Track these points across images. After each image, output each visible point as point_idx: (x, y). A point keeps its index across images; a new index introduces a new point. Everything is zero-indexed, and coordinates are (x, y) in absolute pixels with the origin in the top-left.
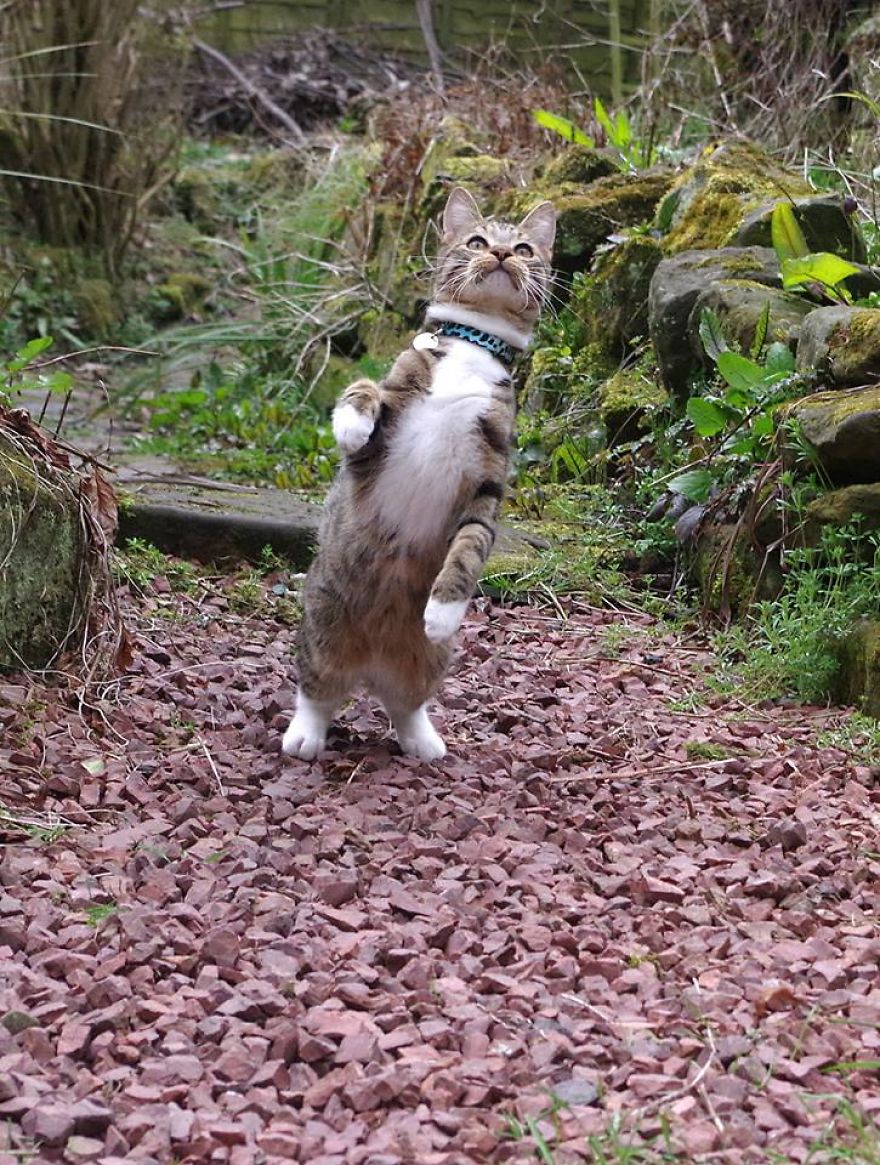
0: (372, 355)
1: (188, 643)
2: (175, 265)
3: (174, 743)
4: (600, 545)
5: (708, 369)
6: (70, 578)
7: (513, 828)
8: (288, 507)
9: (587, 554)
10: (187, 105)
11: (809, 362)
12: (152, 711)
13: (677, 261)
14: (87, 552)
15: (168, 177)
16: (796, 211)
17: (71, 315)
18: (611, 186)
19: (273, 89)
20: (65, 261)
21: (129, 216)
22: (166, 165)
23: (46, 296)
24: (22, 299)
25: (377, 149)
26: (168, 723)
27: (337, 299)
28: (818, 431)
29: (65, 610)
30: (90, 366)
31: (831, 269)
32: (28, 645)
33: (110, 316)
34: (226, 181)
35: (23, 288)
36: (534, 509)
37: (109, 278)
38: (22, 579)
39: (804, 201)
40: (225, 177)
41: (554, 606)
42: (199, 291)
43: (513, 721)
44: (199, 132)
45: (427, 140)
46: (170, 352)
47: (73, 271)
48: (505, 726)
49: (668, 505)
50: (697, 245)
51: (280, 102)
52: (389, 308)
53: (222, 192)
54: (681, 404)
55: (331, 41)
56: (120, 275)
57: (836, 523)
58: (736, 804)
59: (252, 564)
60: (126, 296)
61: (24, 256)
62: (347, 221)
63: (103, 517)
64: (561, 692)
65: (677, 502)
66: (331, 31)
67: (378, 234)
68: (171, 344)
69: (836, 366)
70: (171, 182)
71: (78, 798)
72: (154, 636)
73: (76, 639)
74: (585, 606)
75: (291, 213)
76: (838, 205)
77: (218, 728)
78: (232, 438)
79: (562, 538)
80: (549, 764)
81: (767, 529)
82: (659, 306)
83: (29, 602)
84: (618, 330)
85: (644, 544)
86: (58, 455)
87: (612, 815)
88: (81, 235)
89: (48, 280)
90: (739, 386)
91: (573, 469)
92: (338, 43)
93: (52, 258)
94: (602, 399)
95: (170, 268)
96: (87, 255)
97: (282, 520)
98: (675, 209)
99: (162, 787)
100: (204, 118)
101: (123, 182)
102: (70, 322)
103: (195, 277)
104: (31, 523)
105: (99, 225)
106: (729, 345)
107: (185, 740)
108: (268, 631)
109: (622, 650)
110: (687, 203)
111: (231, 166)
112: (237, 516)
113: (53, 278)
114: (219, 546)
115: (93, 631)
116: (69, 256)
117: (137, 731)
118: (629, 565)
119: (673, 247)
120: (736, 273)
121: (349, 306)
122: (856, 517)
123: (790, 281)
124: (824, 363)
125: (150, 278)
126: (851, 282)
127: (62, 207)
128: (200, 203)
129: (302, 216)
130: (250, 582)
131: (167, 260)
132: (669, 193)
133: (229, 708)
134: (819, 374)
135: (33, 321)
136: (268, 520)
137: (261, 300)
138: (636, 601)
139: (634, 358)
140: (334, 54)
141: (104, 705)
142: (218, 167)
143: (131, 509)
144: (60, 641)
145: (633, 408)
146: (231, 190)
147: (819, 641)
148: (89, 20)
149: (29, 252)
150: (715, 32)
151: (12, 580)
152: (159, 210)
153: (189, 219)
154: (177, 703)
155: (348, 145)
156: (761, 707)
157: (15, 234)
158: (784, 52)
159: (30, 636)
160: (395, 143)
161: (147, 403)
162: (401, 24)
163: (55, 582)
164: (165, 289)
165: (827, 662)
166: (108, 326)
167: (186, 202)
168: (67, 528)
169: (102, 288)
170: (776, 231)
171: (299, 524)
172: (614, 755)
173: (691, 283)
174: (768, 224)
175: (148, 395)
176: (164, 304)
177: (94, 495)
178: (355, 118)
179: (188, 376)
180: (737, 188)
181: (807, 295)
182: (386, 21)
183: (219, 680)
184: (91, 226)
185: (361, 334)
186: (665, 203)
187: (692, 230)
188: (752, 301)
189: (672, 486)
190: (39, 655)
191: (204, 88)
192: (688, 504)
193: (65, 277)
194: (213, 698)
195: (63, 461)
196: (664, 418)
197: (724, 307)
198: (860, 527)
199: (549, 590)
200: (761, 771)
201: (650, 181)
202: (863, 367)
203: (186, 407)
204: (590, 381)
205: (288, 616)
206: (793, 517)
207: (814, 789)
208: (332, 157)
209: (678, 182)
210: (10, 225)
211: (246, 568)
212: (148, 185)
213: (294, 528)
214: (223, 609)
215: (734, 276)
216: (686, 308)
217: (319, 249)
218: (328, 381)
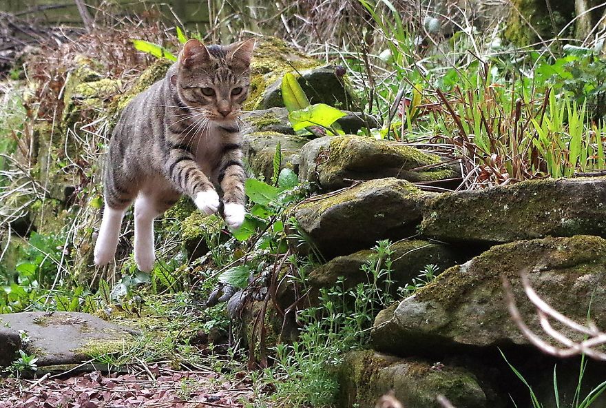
0: (40, 231)
9: (169, 335)
11: (305, 178)
16: (302, 80)
31: (326, 115)
36: (134, 311)
39: (307, 72)
41: (146, 372)
49: (220, 293)
52: (48, 196)
57: (327, 285)
62: (17, 141)
65: (226, 290)
67: (37, 145)
69: (322, 177)
74: (168, 370)
76: (333, 71)
79: (152, 327)
81: (285, 298)
85: (209, 324)
91: (166, 283)
94: (183, 231)
106: (257, 176)
109: (192, 396)
118: (199, 340)
120: (262, 127)
121: (23, 199)
122: (340, 279)
123: (298, 128)
124: (314, 177)
126: (344, 125)
134: (311, 185)
138: (205, 363)
147: (322, 370)
155: (17, 88)
160: (43, 79)
165: (329, 384)
170: (286, 94)
174: (281, 92)
180: (266, 71)
185: (31, 219)
188: (271, 144)
189: (222, 279)
192: (234, 290)
197: (253, 151)
198: (344, 287)
199: (142, 361)
202: (340, 175)
204: (177, 222)
208: (6, 97)
215: (260, 130)
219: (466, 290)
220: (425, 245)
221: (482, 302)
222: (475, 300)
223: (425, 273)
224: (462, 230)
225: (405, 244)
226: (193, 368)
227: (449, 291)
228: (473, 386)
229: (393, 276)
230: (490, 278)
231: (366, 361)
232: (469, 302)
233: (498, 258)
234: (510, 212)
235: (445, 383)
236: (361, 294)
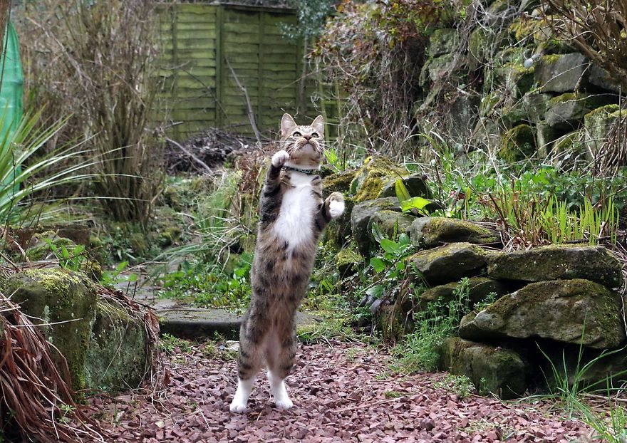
0: (246, 252)
1: (190, 372)
2: (167, 224)
3: (189, 412)
4: (342, 318)
5: (377, 246)
6: (144, 352)
7: (322, 432)
8: (222, 315)
9: (337, 322)
10: (166, 163)
11: (416, 239)
12: (179, 400)
13: (361, 205)
14: (149, 341)
15: (161, 191)
16: (404, 182)
17: (130, 248)
18: (331, 179)
19: (197, 153)
20: (125, 227)
21: (148, 208)
22: (160, 187)
23: (120, 241)
24: (111, 243)
25: (240, 173)
26: (186, 404)
27: (230, 232)
28: (422, 266)
29: (143, 365)
30: (139, 267)
31: (420, 203)
32: (130, 380)
33: (144, 247)
35: (111, 239)
36: (315, 306)
37: (143, 233)
38: (126, 354)
39: (406, 178)
40: (182, 189)
41: (327, 343)
42: (177, 233)
43: (317, 390)
44: (171, 173)
45: (259, 168)
46: (168, 258)
47: (129, 231)
48: (314, 392)
49: (367, 300)
50: (367, 198)
51: (200, 158)
52: (250, 233)
53: (182, 195)
54: (368, 260)
55: (217, 133)
56: (146, 230)
57: (433, 301)
58: (406, 414)
59: (210, 339)
60: (150, 238)
61: (110, 227)
62: (231, 201)
63: (154, 328)
64: (334, 376)
65: (370, 299)
66: (217, 129)
67: (244, 205)
68: (168, 255)
69: (426, 240)
70: (162, 193)
71: (155, 437)
72: (177, 371)
73: (148, 375)
74: (339, 342)
75: (209, 200)
76: (420, 178)
77: (205, 404)
78: (196, 289)
79: (327, 316)
80: (332, 406)
81: (406, 306)
82: (355, 224)
83: (129, 363)
84: (340, 234)
85: (359, 316)
86: (135, 306)
87: (359, 423)
88: (130, 217)
90: (388, 251)
91: (328, 289)
92: (220, 133)
93: (120, 227)
94: (337, 261)
95: (165, 225)
96: (133, 224)
97: (220, 321)
98: (357, 185)
99: (187, 429)
100: (172, 167)
101: (144, 195)
102: (129, 250)
103: (175, 228)
104: (127, 333)
105: (137, 212)
106: (384, 236)
107: (193, 410)
108: (220, 364)
109: (355, 358)
110: (361, 182)
111: (184, 184)
112: (204, 321)
113: (121, 234)
114: (197, 333)
115: (154, 372)
116: (127, 225)
117: (175, 408)
118: (354, 324)
119: (358, 200)
120: (383, 208)
121: (235, 234)
122: (440, 298)
123: (405, 209)
124: (422, 240)
125: (158, 230)
126: (427, 207)
127: (122, 207)
128: (174, 200)
129: (213, 201)
130: (211, 346)
131: (164, 223)
132: (354, 180)
133: (208, 396)
134: (420, 244)
135: (116, 251)
136: (215, 321)
137: (201, 235)
138: (358, 338)
139: (347, 244)
140: (219, 138)
141: (161, 400)
142: (180, 185)
143: (162, 322)
144: (142, 377)
145: (349, 263)
146: (185, 193)
147: (431, 347)
148: (126, 135)
149: (111, 226)
150: (364, 115)
151: (122, 355)
152: (159, 204)
153: (170, 206)
154: (189, 396)
155: (229, 172)
156: (411, 375)
157: (106, 219)
158: (392, 119)
159: (131, 376)
160: (247, 170)
161: (162, 279)
162: (244, 123)
163: (138, 354)
164: (164, 234)
165: (435, 355)
166: (144, 250)
167: (169, 200)
168: (141, 333)
169: (140, 236)
170: (397, 190)
171: (227, 322)
172: (357, 399)
173: (366, 214)
174: (394, 188)
175: (162, 275)
176: (164, 240)
177: (150, 319)
178: (230, 162)
179: (176, 267)
180: (380, 175)
181: (411, 214)
182: (237, 123)
183: (203, 385)
184: (134, 213)
185: (240, 244)
186: (353, 184)
187: (365, 193)
188: (391, 218)
189: (368, 293)
190: (135, 383)
191: (171, 155)
192: (375, 299)
193: (126, 234)
194: (202, 393)
195: (137, 308)
196: (361, 266)
197: (380, 222)
198: (442, 302)
199: (325, 337)
200: (414, 400)
201: (346, 175)
202: (437, 240)
203: (177, 278)
204: (331, 254)
205: (227, 358)
206: (416, 300)
207: (436, 405)
208: (223, 177)
209: (357, 175)
210: (104, 216)
211: (209, 341)
212: (154, 195)
213: (225, 323)
214: (201, 357)
215: (383, 209)
216: (365, 223)
217: (221, 214)
218: (230, 263)
219: (514, 308)
220: (487, 280)
221: (522, 314)
222: (519, 313)
223: (489, 297)
224: (511, 274)
225: (476, 279)
226: (352, 341)
227: (505, 308)
228: (518, 360)
229: (470, 297)
230: (528, 301)
231: (456, 344)
232: (516, 314)
233: (532, 291)
234: (537, 265)
235: (503, 358)
236: (453, 306)
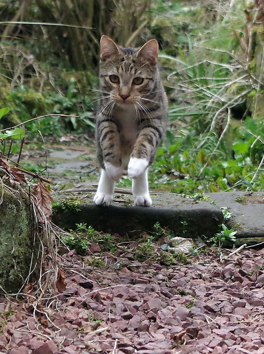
3: (89, 330)
6: (29, 242)
12: (78, 314)
14: (37, 227)
15: (145, 23)
20: (85, 78)
22: (143, 16)
23: (74, 100)
24: (59, 102)
26: (86, 320)
29: (27, 261)
32: (7, 281)
34: (181, 23)
35: (60, 96)
40: (180, 20)
47: (90, 84)
53: (179, 30)
63: (44, 209)
73: (35, 277)
83: (6, 257)
86: (19, 175)
89: (75, 91)
93: (76, 77)
102: (89, 114)
107: (95, 328)
108: (155, 270)
111: (185, 14)
113: (78, 89)
114: (130, 225)
116: (87, 75)
117: (68, 324)
128: (166, 37)
130: (147, 244)
141: (48, 311)
142: (177, 15)
143: (78, 207)
144: (25, 278)
146: (184, 28)
154: (93, 309)
163: (20, 245)
167: (158, 37)
168: (24, 214)
171: (175, 209)
177: (39, 196)
183: (120, 296)
185: (248, 105)
190: (14, 286)
193: (85, 88)
194: (115, 306)
195: (21, 178)
205: (167, 261)
213: (172, 211)
214: (130, 259)
